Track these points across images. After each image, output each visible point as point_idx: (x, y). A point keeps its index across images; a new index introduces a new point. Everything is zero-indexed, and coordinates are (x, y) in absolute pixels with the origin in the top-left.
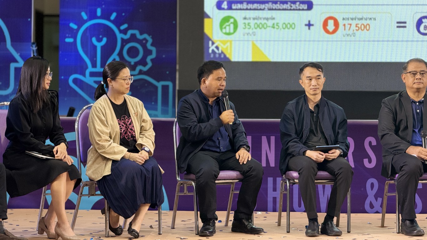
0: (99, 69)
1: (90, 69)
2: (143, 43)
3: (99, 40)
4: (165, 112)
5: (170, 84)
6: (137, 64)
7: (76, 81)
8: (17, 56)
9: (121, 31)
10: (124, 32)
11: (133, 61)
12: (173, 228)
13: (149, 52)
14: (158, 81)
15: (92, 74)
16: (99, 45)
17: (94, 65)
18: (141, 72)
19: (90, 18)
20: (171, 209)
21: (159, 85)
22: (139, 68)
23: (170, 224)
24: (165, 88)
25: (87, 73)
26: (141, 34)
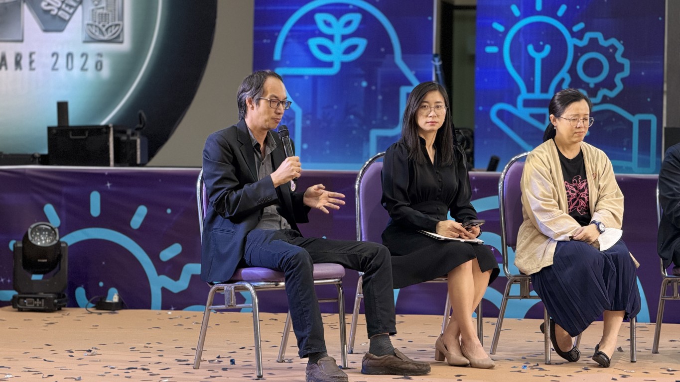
0: (537, 95)
1: (524, 95)
2: (609, 54)
3: (539, 49)
4: (644, 164)
5: (653, 118)
6: (598, 86)
7: (501, 114)
8: (410, 75)
9: (573, 34)
10: (579, 35)
11: (592, 82)
12: (656, 352)
13: (618, 68)
14: (633, 114)
15: (528, 103)
16: (538, 57)
17: (531, 89)
18: (605, 100)
19: (525, 15)
20: (653, 320)
21: (635, 119)
22: (603, 92)
23: (651, 345)
24: (645, 126)
25: (520, 101)
26: (606, 38)
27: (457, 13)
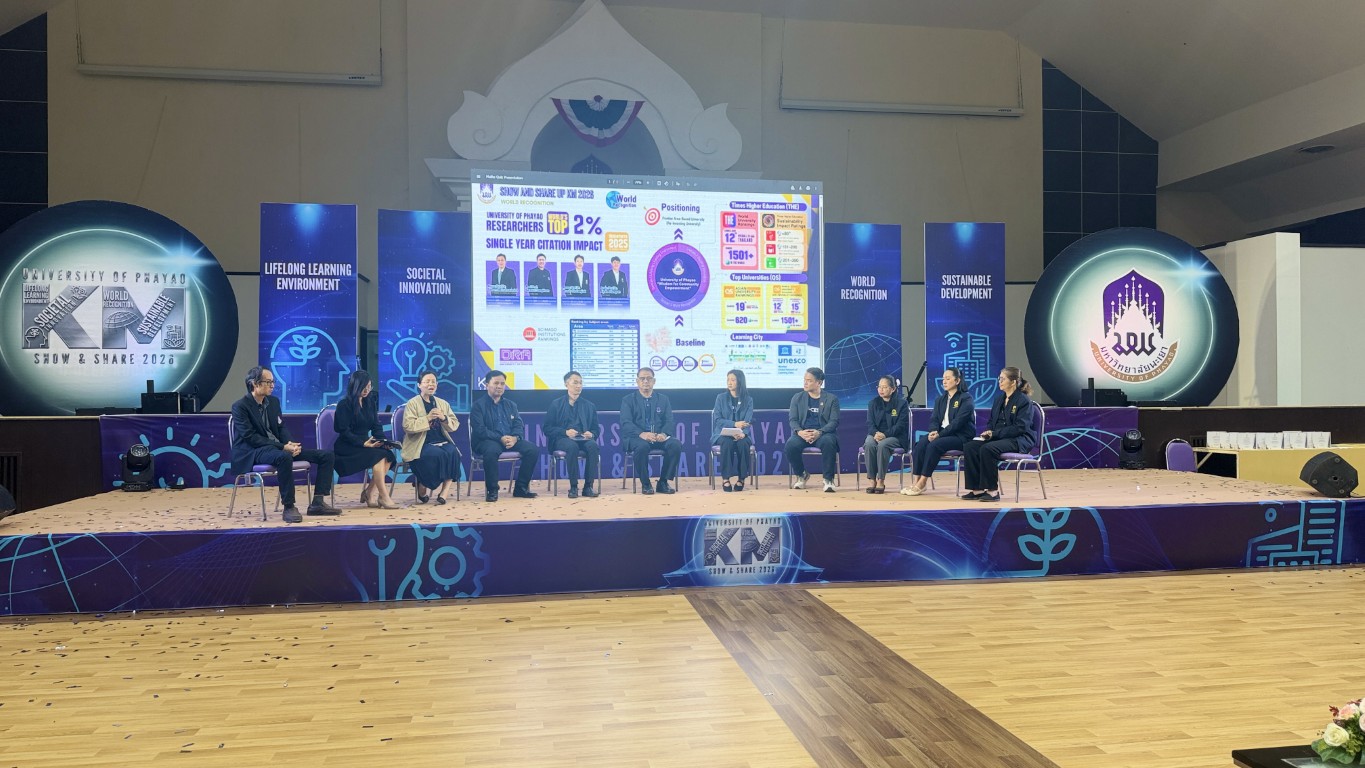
0: (410, 375)
1: (404, 375)
2: (445, 356)
3: (411, 353)
4: (463, 407)
5: (466, 386)
6: (440, 371)
7: (392, 384)
8: (344, 366)
9: (428, 347)
10: (431, 347)
11: (437, 369)
12: (469, 495)
13: (450, 362)
14: (457, 384)
15: (405, 379)
16: (410, 357)
17: (407, 372)
18: (444, 377)
19: (403, 337)
20: (467, 480)
21: (458, 386)
22: (443, 374)
23: (466, 491)
24: (463, 389)
25: (401, 378)
26: (444, 348)
27: (368, 334)
